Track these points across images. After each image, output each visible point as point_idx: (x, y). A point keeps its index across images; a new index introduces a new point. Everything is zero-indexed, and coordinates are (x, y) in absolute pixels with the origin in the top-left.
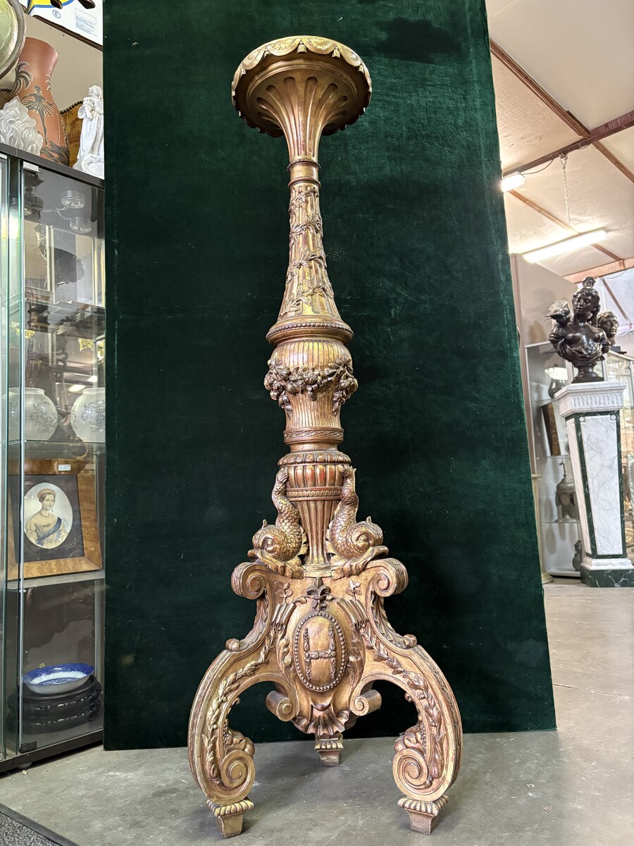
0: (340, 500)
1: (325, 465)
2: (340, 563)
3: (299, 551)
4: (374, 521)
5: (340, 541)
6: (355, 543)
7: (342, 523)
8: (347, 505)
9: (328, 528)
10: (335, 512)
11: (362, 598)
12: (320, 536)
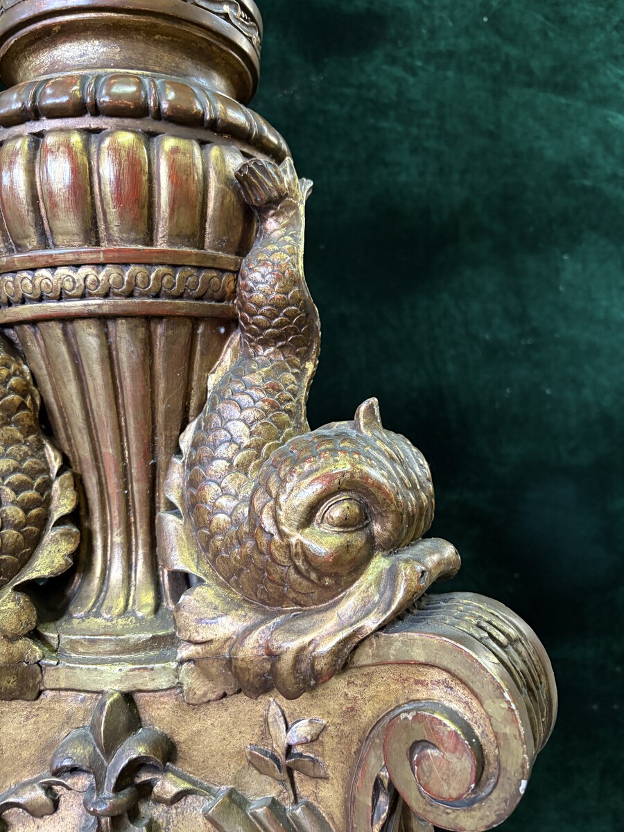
0: (231, 323)
1: (150, 135)
2: (227, 626)
3: (25, 560)
4: (391, 421)
5: (221, 518)
6: (296, 537)
7: (239, 429)
8: (265, 343)
9: (178, 452)
10: (213, 380)
11: (329, 796)
12: (138, 488)
